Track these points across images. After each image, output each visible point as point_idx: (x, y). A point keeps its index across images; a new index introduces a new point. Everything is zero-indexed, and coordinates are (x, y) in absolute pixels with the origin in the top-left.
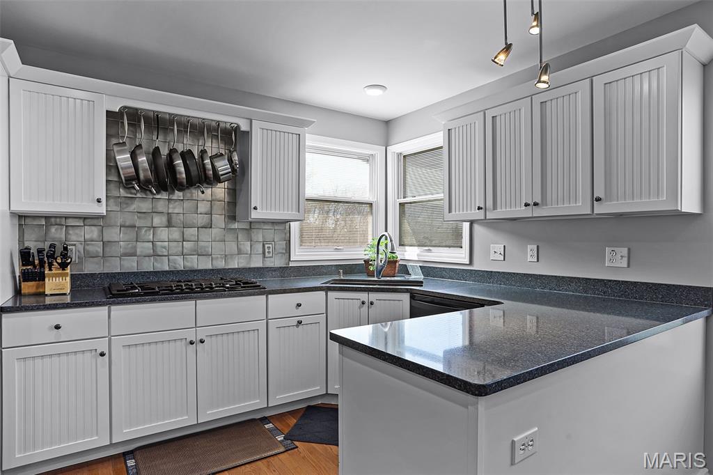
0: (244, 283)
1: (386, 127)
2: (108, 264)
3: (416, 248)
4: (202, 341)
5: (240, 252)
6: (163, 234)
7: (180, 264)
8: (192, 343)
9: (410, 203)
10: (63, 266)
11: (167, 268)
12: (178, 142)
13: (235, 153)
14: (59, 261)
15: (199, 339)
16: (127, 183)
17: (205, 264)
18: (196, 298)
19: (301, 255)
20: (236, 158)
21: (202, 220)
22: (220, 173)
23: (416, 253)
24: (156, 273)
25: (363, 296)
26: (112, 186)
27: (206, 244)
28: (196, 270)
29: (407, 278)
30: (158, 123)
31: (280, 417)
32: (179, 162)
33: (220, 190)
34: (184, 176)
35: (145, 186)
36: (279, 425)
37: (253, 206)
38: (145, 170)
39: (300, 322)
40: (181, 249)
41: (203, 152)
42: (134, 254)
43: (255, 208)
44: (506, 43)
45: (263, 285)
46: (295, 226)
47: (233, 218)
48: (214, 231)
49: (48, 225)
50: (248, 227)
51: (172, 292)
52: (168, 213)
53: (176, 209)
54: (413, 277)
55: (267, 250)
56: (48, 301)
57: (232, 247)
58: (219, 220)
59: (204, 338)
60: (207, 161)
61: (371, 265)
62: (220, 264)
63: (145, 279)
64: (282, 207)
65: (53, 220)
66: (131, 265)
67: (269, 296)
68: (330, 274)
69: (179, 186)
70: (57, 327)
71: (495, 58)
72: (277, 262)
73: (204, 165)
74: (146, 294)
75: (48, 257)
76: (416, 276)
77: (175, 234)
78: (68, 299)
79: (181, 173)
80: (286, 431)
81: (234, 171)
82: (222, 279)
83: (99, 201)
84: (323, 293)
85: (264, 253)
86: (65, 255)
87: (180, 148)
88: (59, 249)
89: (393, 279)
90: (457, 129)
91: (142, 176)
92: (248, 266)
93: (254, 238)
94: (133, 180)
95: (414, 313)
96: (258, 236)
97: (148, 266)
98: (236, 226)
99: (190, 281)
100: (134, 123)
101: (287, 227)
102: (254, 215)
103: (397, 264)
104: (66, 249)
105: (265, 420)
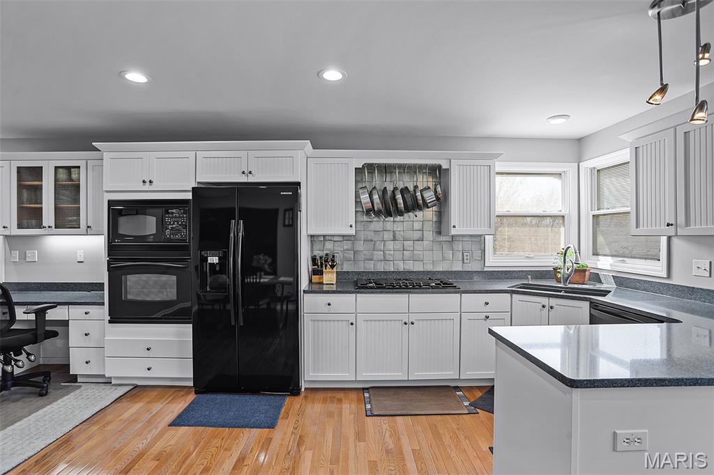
0: (444, 284)
1: (578, 145)
2: (356, 266)
3: (610, 258)
4: (412, 323)
5: (444, 259)
6: (390, 245)
7: (401, 267)
8: (405, 324)
9: (604, 215)
10: (332, 267)
11: (392, 270)
12: (399, 181)
13: (439, 186)
14: (330, 263)
15: (410, 322)
16: (368, 212)
17: (418, 267)
18: (409, 293)
19: (494, 261)
20: (439, 189)
21: (417, 235)
22: (428, 201)
23: (609, 263)
24: (385, 273)
25: (545, 301)
26: (359, 214)
27: (419, 252)
28: (412, 272)
29: (598, 286)
30: (386, 169)
31: (470, 388)
32: (399, 197)
33: (430, 214)
34: (403, 205)
35: (378, 213)
36: (467, 394)
37: (453, 225)
38: (377, 204)
39: (487, 317)
40: (402, 256)
41: (416, 187)
42: (371, 260)
43: (454, 227)
44: (662, 84)
45: (458, 286)
46: (489, 239)
47: (439, 233)
48: (425, 243)
49: (325, 240)
50: (451, 240)
51: (394, 287)
52: (394, 231)
53: (398, 228)
54: (604, 287)
55: (465, 258)
56: (325, 288)
57: (437, 255)
58: (429, 235)
59: (414, 321)
60: (418, 194)
61: (559, 272)
62: (429, 268)
63: (378, 277)
64: (476, 225)
65: (327, 237)
66: (370, 267)
67: (463, 295)
68: (520, 278)
69: (400, 213)
70: (329, 304)
71: (650, 99)
72: (474, 266)
73: (416, 197)
74: (378, 288)
75: (325, 261)
76: (608, 284)
77: (398, 245)
78: (334, 288)
79: (400, 204)
80: (472, 400)
81: (438, 199)
82: (430, 279)
83: (351, 226)
84: (509, 295)
85: (463, 260)
86: (333, 261)
87: (401, 185)
88: (331, 257)
89: (580, 286)
90: (645, 147)
91: (376, 209)
92: (450, 270)
93: (455, 247)
94: (371, 211)
95: (593, 320)
96: (458, 246)
97: (381, 267)
98: (442, 238)
99: (406, 280)
100: (371, 172)
101: (483, 239)
102: (453, 232)
103: (587, 273)
104: (333, 256)
105: (457, 388)
